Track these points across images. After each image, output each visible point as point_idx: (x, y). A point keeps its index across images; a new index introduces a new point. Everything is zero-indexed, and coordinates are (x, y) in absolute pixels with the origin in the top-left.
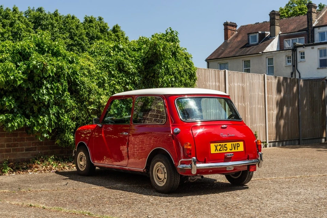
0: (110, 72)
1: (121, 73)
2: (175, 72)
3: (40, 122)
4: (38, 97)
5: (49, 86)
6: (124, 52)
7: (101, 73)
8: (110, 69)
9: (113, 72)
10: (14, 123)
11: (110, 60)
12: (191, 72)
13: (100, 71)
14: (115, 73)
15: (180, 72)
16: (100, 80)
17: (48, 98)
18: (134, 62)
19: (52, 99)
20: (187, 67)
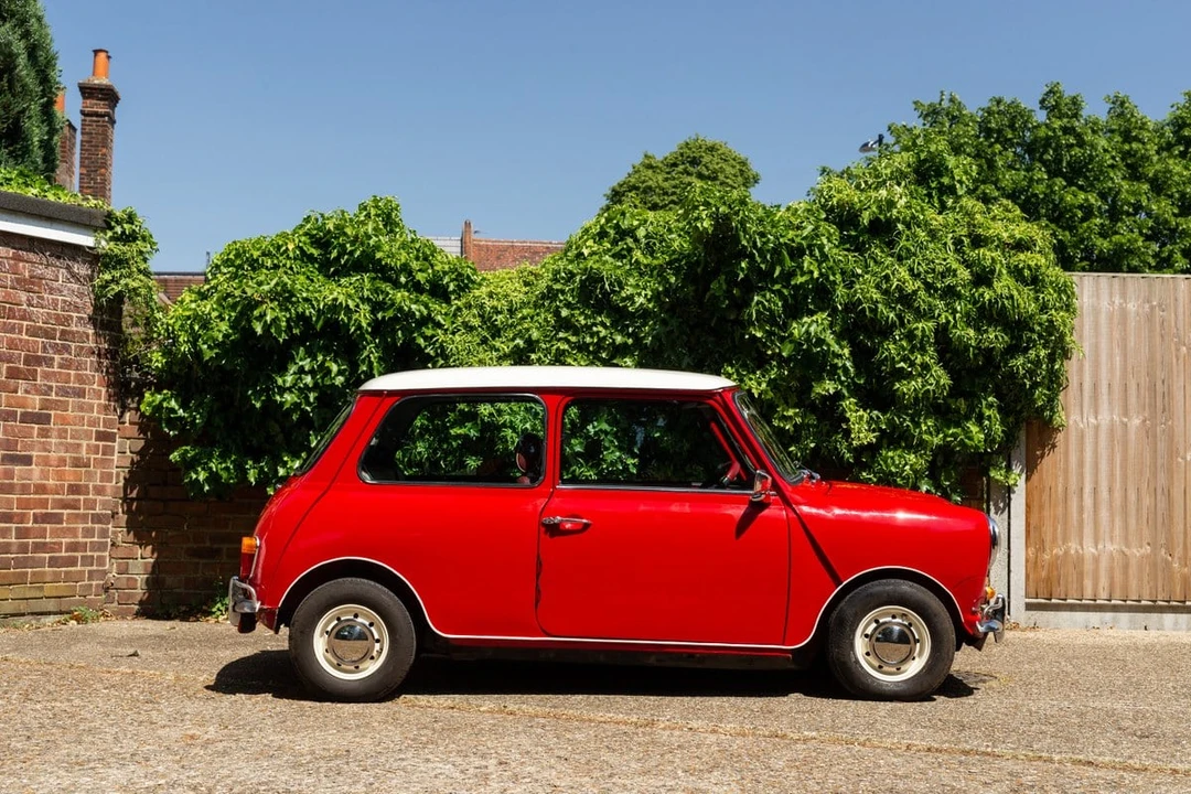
0: (557, 313)
1: (600, 315)
2: (859, 302)
3: (281, 472)
4: (268, 396)
5: (307, 364)
6: (636, 240)
7: (532, 318)
8: (561, 301)
9: (565, 313)
10: (197, 473)
11: (571, 272)
12: (982, 295)
13: (531, 311)
14: (573, 315)
15: (906, 299)
16: (519, 342)
17: (296, 399)
18: (655, 272)
19: (308, 404)
20: (955, 275)
